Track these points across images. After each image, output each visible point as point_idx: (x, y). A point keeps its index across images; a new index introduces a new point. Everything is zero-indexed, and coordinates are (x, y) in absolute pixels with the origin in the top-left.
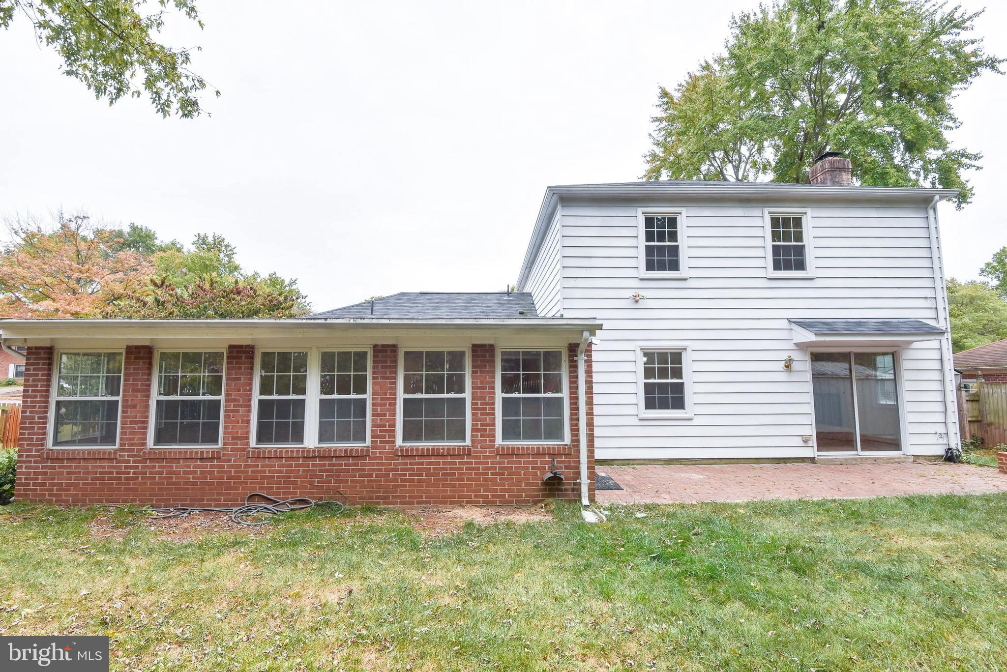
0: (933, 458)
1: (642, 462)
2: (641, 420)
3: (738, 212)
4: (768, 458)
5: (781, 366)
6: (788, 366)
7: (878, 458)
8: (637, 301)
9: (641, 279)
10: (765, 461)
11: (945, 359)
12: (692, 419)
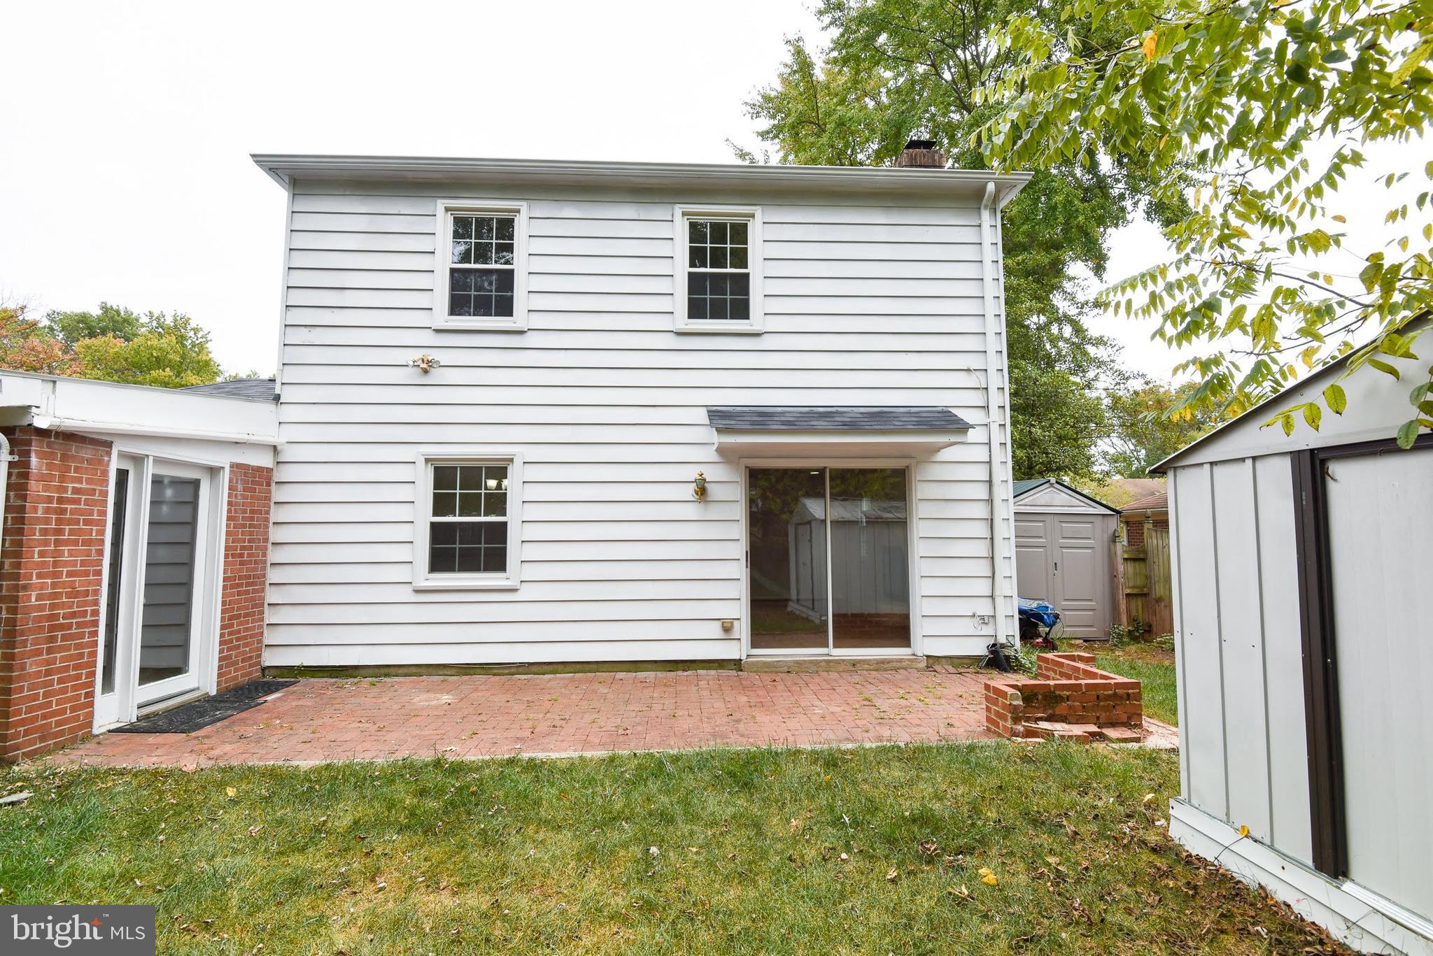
0: (966, 661)
1: (414, 670)
2: (417, 591)
3: (629, 211)
4: (655, 662)
5: (689, 492)
6: (702, 491)
7: (860, 661)
8: (426, 371)
9: (438, 331)
10: (649, 666)
11: (997, 480)
12: (514, 590)
